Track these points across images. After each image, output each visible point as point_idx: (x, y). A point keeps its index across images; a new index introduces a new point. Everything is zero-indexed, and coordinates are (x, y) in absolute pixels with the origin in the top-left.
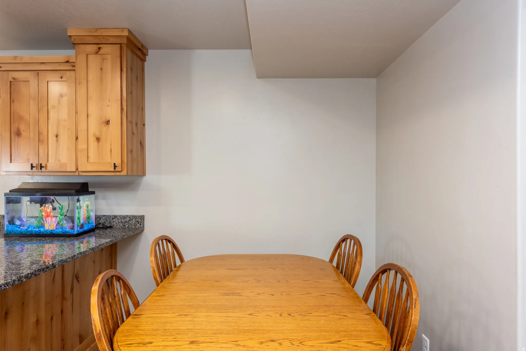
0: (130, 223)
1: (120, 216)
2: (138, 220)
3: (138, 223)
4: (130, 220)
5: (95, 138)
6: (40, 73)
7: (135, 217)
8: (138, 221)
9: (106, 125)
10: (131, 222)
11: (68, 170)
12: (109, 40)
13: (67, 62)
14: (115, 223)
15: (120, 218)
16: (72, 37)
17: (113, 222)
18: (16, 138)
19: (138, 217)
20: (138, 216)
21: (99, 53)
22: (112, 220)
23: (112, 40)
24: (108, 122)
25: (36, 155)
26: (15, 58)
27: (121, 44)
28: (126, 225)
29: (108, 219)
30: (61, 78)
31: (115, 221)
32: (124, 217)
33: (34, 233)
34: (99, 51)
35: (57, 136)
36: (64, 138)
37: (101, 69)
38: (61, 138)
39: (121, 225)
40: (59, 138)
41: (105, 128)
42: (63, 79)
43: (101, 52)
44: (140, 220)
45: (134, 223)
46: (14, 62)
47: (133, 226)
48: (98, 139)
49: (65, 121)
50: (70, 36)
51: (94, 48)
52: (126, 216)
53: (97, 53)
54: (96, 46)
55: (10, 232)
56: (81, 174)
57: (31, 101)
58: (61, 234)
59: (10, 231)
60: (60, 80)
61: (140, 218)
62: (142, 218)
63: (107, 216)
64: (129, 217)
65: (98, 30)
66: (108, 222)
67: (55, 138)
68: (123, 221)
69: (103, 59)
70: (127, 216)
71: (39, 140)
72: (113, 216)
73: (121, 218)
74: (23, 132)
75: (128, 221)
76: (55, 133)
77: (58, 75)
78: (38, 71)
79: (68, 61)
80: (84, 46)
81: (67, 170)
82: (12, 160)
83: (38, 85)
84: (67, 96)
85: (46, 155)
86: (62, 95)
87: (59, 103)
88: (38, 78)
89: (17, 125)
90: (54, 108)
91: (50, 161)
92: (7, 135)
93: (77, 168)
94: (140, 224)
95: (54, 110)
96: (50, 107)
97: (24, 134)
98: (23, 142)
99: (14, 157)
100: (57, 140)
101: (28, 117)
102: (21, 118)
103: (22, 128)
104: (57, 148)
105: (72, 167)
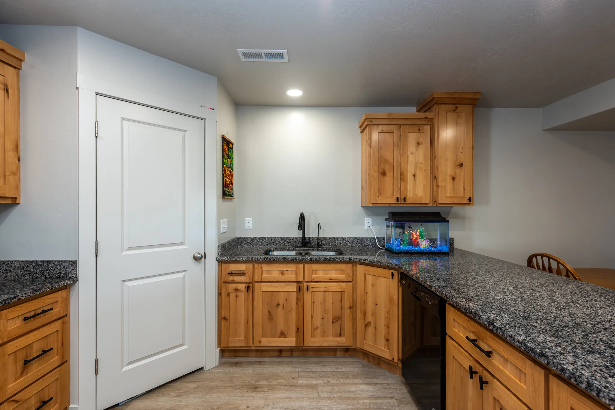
5: (451, 178)
9: (459, 168)
11: (423, 202)
12: (463, 101)
16: (435, 99)
18: (382, 177)
21: (456, 111)
23: (466, 102)
24: (461, 165)
25: (399, 191)
30: (419, 130)
33: (416, 251)
34: (456, 110)
35: (414, 176)
36: (420, 177)
37: (457, 124)
38: (418, 177)
40: (416, 177)
41: (458, 170)
43: (458, 110)
46: (384, 117)
48: (453, 179)
49: (421, 163)
53: (454, 111)
54: (454, 106)
56: (438, 205)
57: (395, 149)
58: (437, 252)
59: (398, 250)
60: (419, 131)
67: (413, 177)
69: (459, 116)
71: (401, 179)
74: (387, 173)
76: (413, 173)
77: (416, 127)
78: (400, 125)
79: (427, 117)
80: (444, 105)
82: (379, 194)
83: (401, 135)
84: (423, 144)
85: (406, 191)
86: (418, 144)
87: (416, 150)
88: (400, 130)
89: (383, 167)
90: (412, 153)
91: (408, 195)
92: (376, 174)
93: (435, 200)
94: (452, 245)
95: (413, 155)
96: (409, 153)
97: (389, 174)
98: (388, 180)
99: (380, 192)
100: (414, 179)
101: (392, 160)
102: (386, 161)
103: (387, 168)
104: (415, 185)
105: (426, 200)
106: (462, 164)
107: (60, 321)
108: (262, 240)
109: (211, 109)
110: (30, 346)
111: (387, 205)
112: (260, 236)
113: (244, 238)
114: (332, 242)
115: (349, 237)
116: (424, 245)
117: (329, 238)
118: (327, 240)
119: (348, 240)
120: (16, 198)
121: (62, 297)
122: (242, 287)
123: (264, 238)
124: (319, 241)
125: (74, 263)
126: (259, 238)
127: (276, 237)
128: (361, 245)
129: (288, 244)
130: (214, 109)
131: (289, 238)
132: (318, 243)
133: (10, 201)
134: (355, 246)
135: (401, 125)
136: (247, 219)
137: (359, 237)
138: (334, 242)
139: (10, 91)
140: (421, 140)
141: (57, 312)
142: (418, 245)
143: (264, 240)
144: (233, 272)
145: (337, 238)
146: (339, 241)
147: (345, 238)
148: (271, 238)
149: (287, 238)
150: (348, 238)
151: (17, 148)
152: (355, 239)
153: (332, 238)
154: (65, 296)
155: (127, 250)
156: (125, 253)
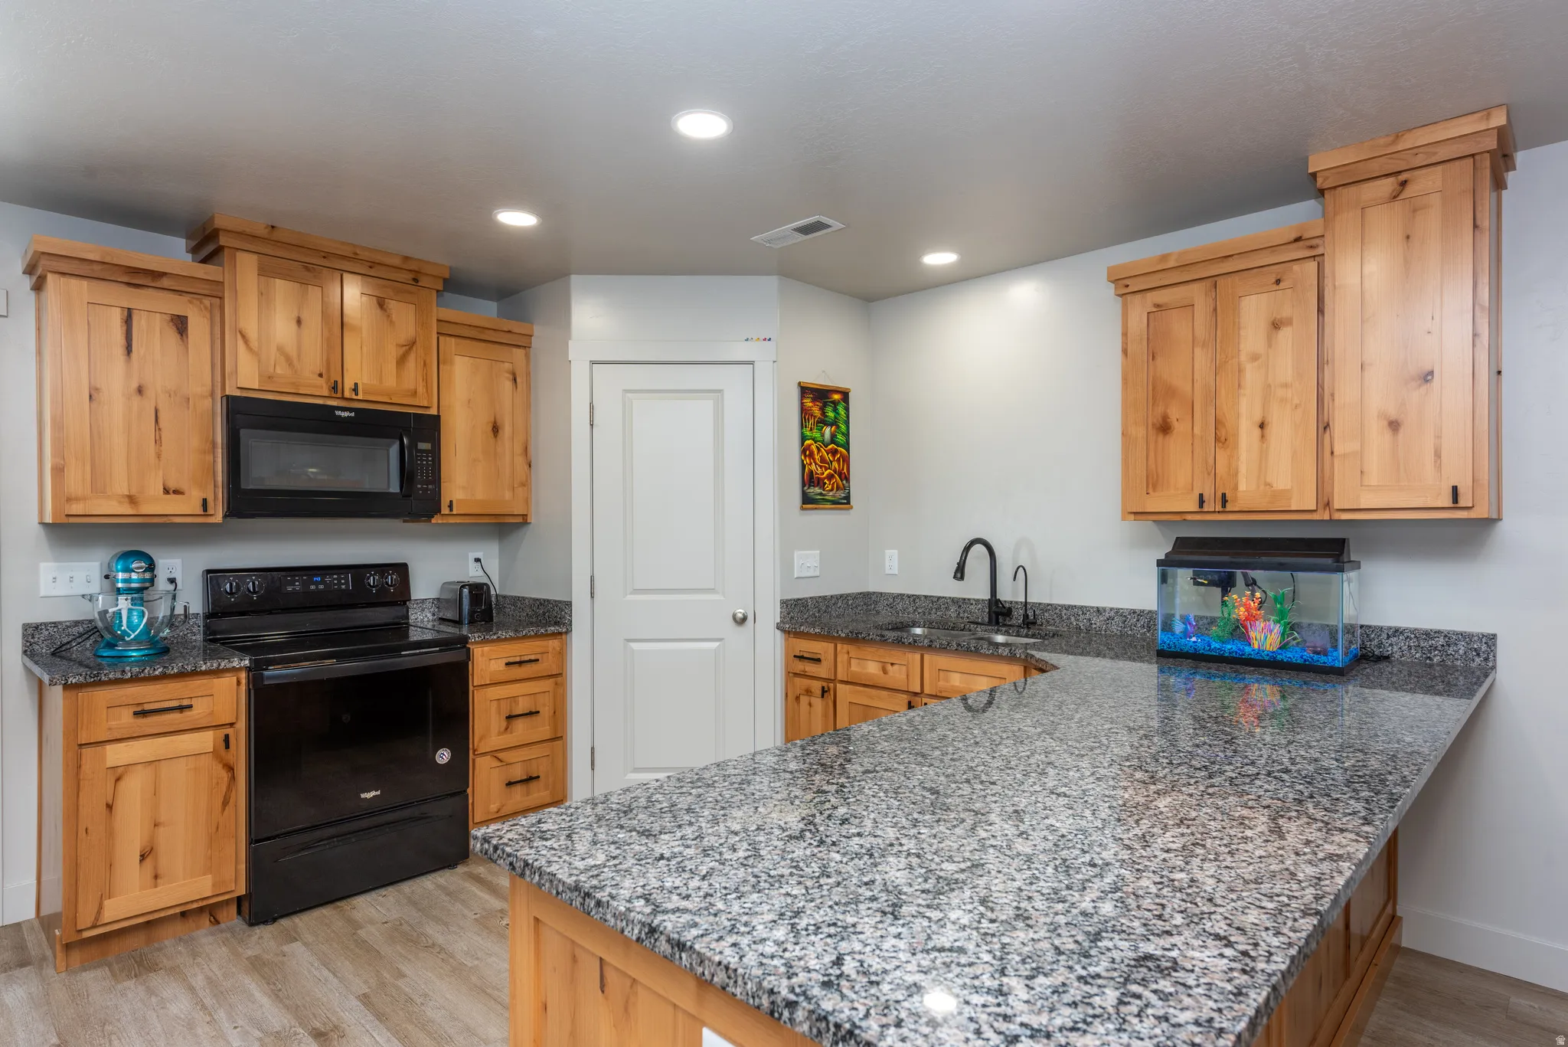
0: (1449, 652)
1: (1413, 631)
2: (1475, 646)
3: (1478, 655)
4: (1449, 645)
5: (1385, 423)
6: (1221, 281)
7: (1467, 637)
8: (1476, 650)
9: (1420, 386)
10: (1451, 649)
11: (1294, 508)
12: (1435, 153)
13: (1298, 239)
14: (1395, 648)
15: (1413, 636)
16: (1318, 175)
17: (1391, 645)
18: (1161, 437)
19: (1476, 638)
20: (1478, 635)
21: (1401, 197)
22: (1388, 638)
23: (1443, 153)
24: (1427, 377)
25: (1209, 474)
26: (1164, 258)
27: (1473, 155)
28: (1435, 656)
29: (1372, 636)
30: (1278, 282)
31: (1397, 644)
32: (1428, 634)
34: (1401, 192)
35: (1262, 426)
36: (1282, 428)
37: (1408, 237)
38: (1273, 430)
39: (1418, 655)
40: (1267, 430)
41: (1416, 394)
42: (1281, 284)
43: (1409, 191)
44: (1484, 647)
45: (1461, 652)
46: (1160, 267)
47: (1458, 663)
48: (1394, 425)
49: (1285, 386)
50: (1314, 175)
51: (1388, 185)
52: (1435, 632)
53: (1395, 197)
54: (1391, 180)
55: (1170, 648)
56: (1337, 516)
57: (1197, 351)
60: (1275, 287)
61: (1484, 640)
62: (1491, 639)
63: (1370, 627)
64: (1446, 636)
65: (1402, 135)
66: (1375, 642)
67: (1257, 431)
68: (1422, 645)
69: (1415, 211)
70: (1439, 632)
71: (1217, 439)
72: (1390, 628)
73: (1416, 637)
74: (1175, 424)
75: (1443, 646)
76: (1258, 419)
77: (1267, 276)
78: (1213, 279)
79: (1299, 237)
80: (1353, 189)
81: (1290, 506)
82: (1150, 486)
83: (1215, 310)
84: (1288, 322)
85: (1234, 474)
86: (1276, 325)
87: (1270, 346)
88: (1214, 294)
89: (1160, 410)
90: (1255, 357)
91: (1242, 486)
92: (1139, 432)
93: (1326, 500)
94: (1486, 659)
95: (1256, 364)
96: (1243, 357)
97: (1180, 427)
98: (1176, 446)
99: (1153, 482)
100: (1263, 436)
101: (1189, 388)
102: (1171, 392)
103: (1174, 413)
104: (1263, 455)
105: (1304, 499)
106: (1431, 373)
107: (552, 680)
108: (914, 600)
109: (765, 340)
110: (514, 699)
111: (1177, 518)
112: (910, 592)
113: (881, 594)
114: (1069, 619)
115: (1115, 606)
116: (1265, 638)
117: (1063, 606)
118: (1057, 611)
119: (1112, 614)
120: (526, 515)
121: (554, 648)
122: (816, 686)
123: (918, 597)
124: (1030, 613)
125: (569, 604)
126: (909, 596)
127: (942, 595)
128: (1149, 631)
129: (966, 615)
130: (770, 340)
131: (969, 599)
132: (1026, 616)
133: (519, 520)
134: (1130, 632)
135: (1216, 278)
136: (888, 552)
137: (1142, 608)
138: (1073, 619)
139: (518, 380)
140: (1286, 312)
141: (547, 665)
142: (1247, 640)
143: (917, 600)
144: (806, 655)
145: (1081, 607)
146: (1087, 616)
147: (1104, 610)
148: (931, 597)
149: (965, 599)
150: (1111, 609)
151: (526, 450)
152: (1130, 614)
153: (1069, 606)
154: (558, 649)
155: (631, 594)
156: (630, 597)
